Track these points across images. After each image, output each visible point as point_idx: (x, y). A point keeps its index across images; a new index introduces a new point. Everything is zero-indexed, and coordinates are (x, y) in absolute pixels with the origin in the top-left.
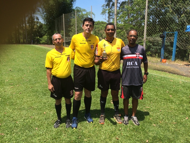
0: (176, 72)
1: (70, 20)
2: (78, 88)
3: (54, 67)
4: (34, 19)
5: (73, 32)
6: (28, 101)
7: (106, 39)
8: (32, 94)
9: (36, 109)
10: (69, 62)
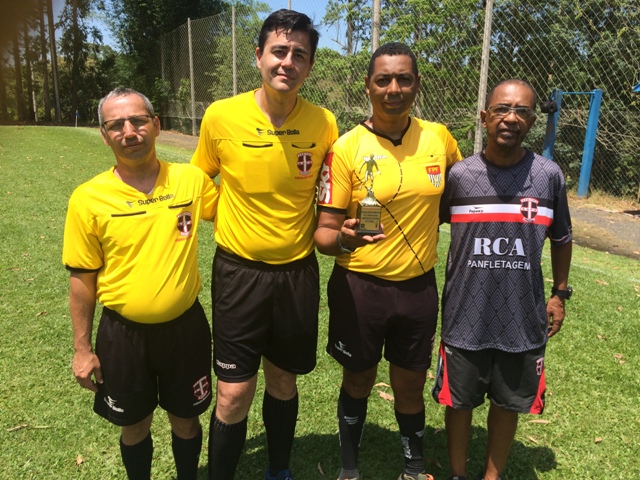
0: (605, 241)
1: (212, 40)
2: (232, 366)
3: (109, 263)
4: (86, 37)
5: (223, 85)
6: (12, 389)
7: (370, 126)
8: (37, 349)
9: (44, 438)
10: (190, 236)
